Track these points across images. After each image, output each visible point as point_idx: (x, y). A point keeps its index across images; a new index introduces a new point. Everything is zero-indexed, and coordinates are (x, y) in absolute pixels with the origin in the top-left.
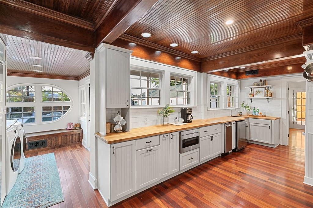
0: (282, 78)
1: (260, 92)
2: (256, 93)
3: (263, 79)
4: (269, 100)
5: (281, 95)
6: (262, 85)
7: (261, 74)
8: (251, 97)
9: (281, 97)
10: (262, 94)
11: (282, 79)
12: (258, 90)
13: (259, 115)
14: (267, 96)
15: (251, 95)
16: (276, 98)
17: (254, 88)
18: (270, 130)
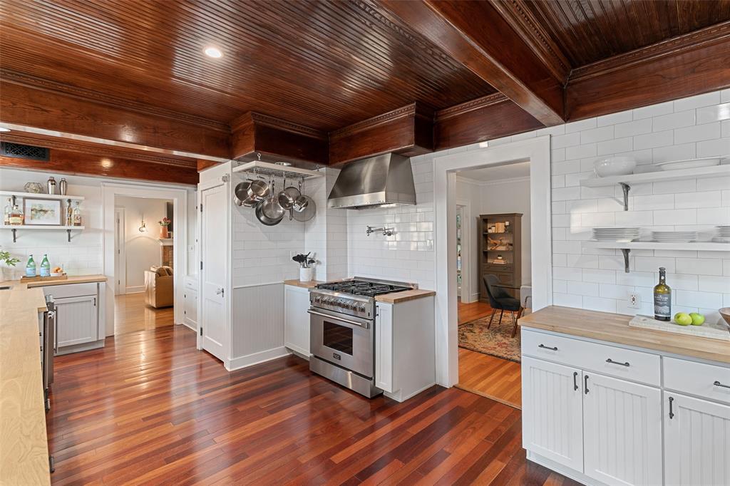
0: (106, 184)
1: (45, 211)
2: (33, 212)
3: (58, 176)
4: (72, 235)
5: (101, 223)
6: (57, 192)
7: (58, 163)
8: (19, 224)
9: (101, 227)
10: (53, 216)
11: (104, 186)
12: (40, 205)
13: (53, 274)
14: (70, 223)
15: (18, 220)
16: (88, 230)
17: (25, 198)
18: (95, 308)
